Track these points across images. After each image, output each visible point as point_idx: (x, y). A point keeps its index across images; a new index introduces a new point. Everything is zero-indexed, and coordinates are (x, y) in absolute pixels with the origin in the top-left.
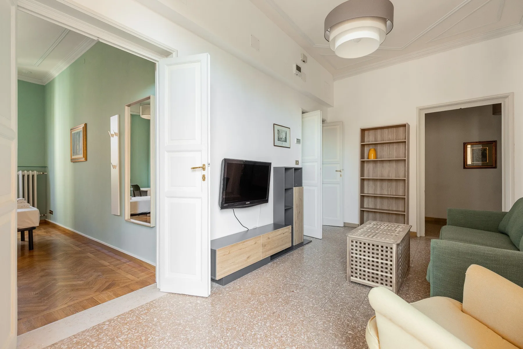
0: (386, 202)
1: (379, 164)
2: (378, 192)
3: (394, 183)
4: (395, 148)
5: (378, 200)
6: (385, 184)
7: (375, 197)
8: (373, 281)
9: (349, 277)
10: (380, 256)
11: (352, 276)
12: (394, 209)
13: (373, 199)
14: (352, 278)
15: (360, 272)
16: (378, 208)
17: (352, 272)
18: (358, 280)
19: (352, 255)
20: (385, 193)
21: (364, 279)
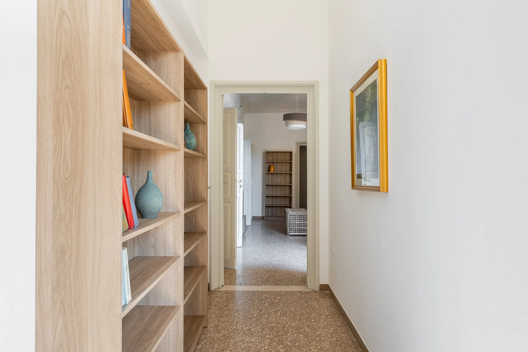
0: (279, 199)
1: (275, 176)
2: (275, 194)
3: (284, 188)
4: (284, 165)
5: (275, 199)
6: (279, 188)
7: (273, 197)
8: (299, 232)
9: (289, 233)
10: (302, 220)
11: (290, 232)
12: (284, 204)
13: (271, 198)
14: (290, 233)
15: (294, 230)
16: (274, 204)
17: (290, 230)
18: (293, 234)
19: (290, 222)
20: (279, 194)
21: (296, 232)
